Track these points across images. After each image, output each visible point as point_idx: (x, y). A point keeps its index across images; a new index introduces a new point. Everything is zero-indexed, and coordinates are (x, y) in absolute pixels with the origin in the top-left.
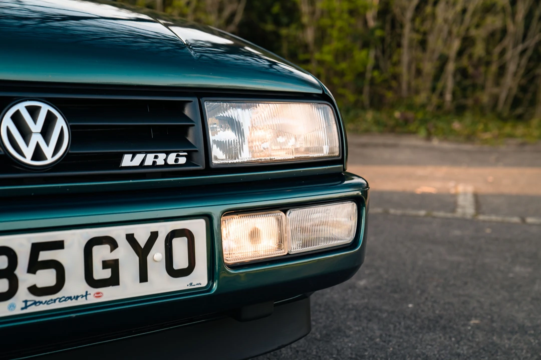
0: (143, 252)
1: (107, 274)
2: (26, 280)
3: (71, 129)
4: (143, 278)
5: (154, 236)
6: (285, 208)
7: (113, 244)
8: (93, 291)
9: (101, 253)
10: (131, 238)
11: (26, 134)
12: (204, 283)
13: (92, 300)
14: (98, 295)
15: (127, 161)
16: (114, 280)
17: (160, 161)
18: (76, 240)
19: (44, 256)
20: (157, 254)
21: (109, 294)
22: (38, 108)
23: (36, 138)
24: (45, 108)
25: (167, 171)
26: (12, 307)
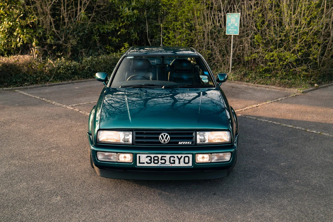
0: (179, 159)
1: (173, 162)
2: (160, 161)
3: (171, 138)
4: (179, 163)
5: (182, 157)
6: (211, 153)
7: (174, 157)
8: (170, 164)
9: (172, 159)
10: (177, 157)
11: (163, 138)
12: (191, 165)
13: (170, 166)
14: (171, 165)
15: (180, 143)
16: (174, 163)
17: (186, 143)
18: (168, 156)
19: (163, 158)
20: (182, 160)
21: (173, 165)
22: (165, 134)
23: (164, 139)
24: (166, 134)
25: (187, 145)
26: (158, 165)
